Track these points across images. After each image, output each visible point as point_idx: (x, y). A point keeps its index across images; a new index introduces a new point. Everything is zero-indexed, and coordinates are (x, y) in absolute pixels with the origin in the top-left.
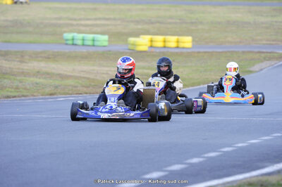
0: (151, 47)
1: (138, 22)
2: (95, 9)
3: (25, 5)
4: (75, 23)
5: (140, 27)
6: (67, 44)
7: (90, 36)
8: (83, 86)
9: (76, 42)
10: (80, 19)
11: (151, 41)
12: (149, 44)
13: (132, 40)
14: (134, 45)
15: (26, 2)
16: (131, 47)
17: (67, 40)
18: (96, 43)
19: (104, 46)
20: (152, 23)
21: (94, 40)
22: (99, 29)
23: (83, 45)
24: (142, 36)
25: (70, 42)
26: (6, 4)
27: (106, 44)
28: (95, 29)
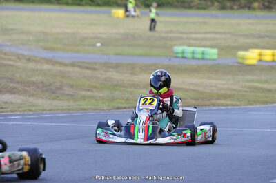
0: (260, 60)
1: (247, 36)
2: (205, 23)
3: (136, 19)
4: (184, 36)
5: (249, 40)
6: (177, 57)
7: (200, 50)
8: (192, 99)
9: (185, 55)
10: (191, 33)
11: (260, 55)
12: (258, 58)
13: (241, 53)
14: (243, 58)
15: (138, 16)
16: (240, 61)
17: (177, 53)
18: (206, 57)
19: (214, 60)
20: (261, 37)
21: (203, 54)
22: (208, 43)
23: (193, 58)
24: (251, 50)
25: (180, 55)
26: (118, 18)
27: (215, 57)
28: (205, 43)
